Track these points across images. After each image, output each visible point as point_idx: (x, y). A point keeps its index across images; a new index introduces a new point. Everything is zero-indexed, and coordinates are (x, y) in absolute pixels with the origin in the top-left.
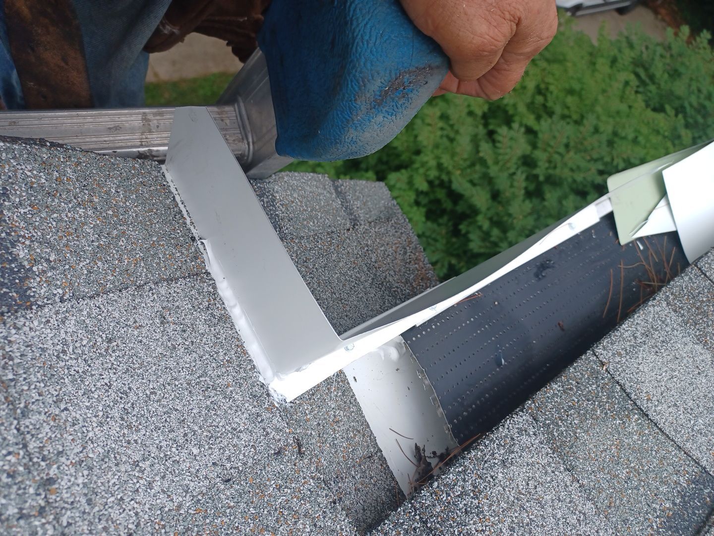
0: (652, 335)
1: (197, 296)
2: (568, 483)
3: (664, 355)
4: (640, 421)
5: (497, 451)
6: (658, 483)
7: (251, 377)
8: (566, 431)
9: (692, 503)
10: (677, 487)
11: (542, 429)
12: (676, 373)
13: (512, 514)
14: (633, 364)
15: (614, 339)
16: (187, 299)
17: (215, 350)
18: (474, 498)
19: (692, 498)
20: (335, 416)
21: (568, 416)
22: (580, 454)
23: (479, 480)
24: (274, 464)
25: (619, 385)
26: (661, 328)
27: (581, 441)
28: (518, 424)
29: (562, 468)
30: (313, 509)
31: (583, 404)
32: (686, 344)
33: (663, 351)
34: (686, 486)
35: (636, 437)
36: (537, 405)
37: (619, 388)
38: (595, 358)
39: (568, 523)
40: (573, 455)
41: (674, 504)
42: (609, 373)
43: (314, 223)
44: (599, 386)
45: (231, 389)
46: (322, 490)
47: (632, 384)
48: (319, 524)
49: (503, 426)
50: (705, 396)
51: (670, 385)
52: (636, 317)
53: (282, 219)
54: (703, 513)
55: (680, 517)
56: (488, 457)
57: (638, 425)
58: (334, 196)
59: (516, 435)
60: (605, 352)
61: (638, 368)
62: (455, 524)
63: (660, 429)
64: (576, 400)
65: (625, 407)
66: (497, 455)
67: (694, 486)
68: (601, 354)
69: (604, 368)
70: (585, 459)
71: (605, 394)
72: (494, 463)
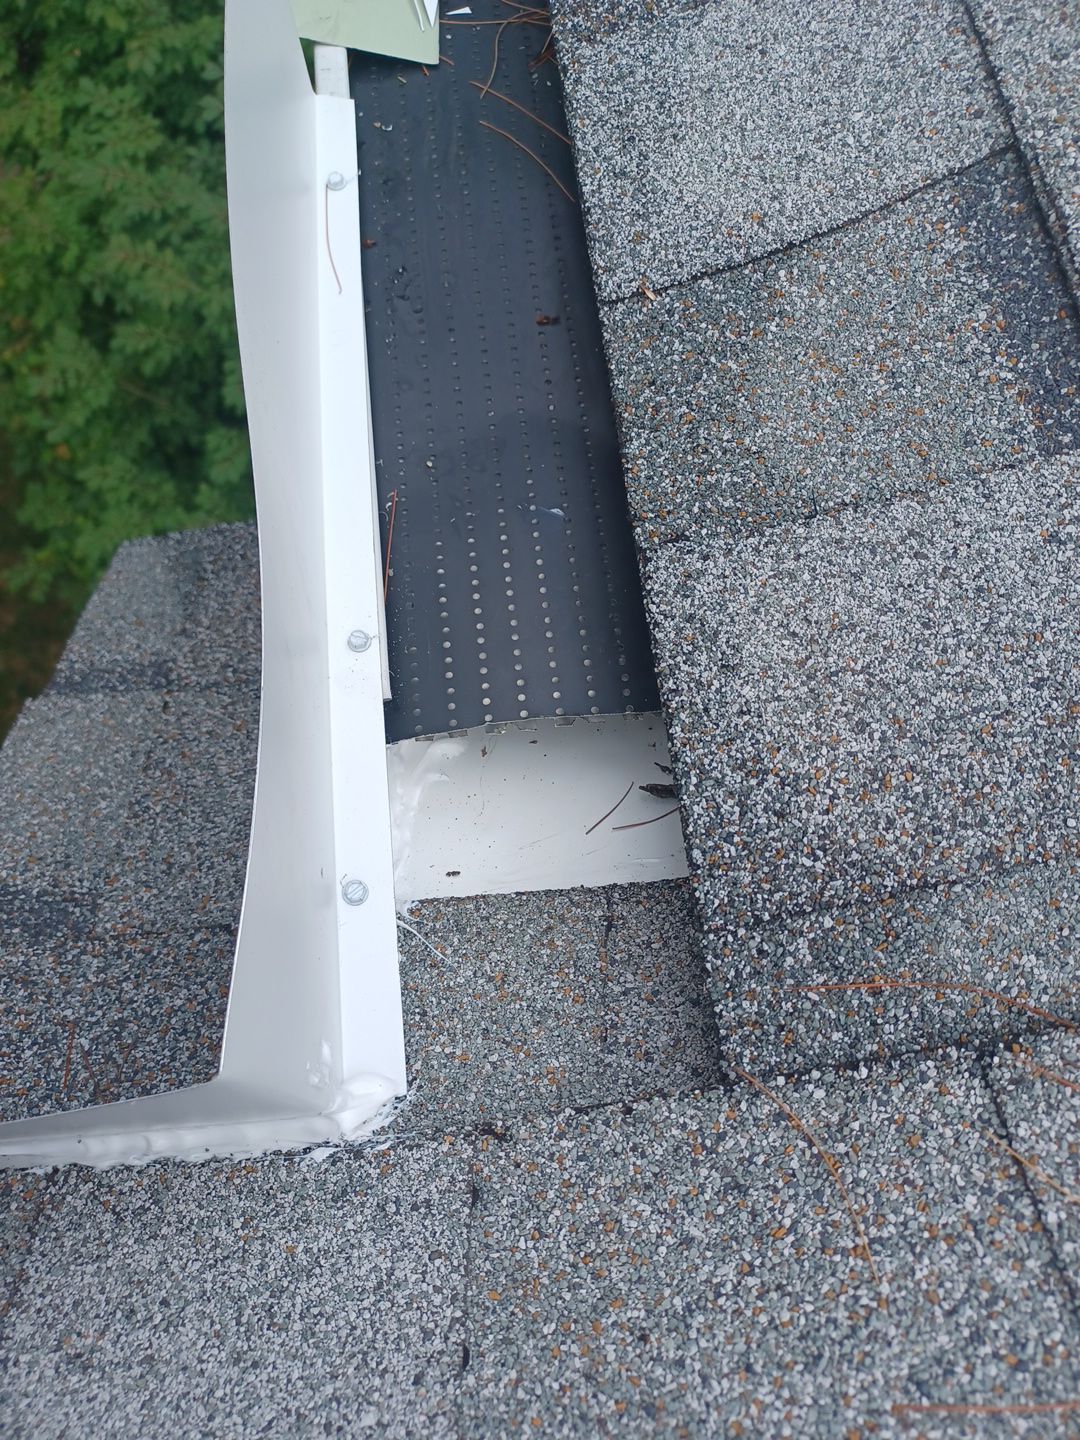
0: (634, 125)
1: (81, 1237)
2: (837, 534)
3: (689, 121)
4: (795, 271)
5: (696, 671)
6: (931, 310)
7: (305, 1179)
8: (733, 472)
9: (1004, 252)
10: (958, 268)
11: (704, 531)
12: (739, 112)
13: (834, 709)
14: (674, 215)
15: (602, 232)
16: (72, 1267)
17: (208, 1247)
18: (764, 780)
19: (994, 246)
20: (490, 979)
21: (706, 451)
22: (794, 466)
23: (734, 748)
24: (492, 1219)
25: (701, 278)
26: (632, 91)
27: (771, 446)
28: (668, 586)
29: (801, 531)
30: (615, 1174)
31: (700, 395)
32: (691, 46)
33: (679, 118)
34: (965, 243)
35: (823, 302)
36: (651, 515)
37: (707, 281)
38: (621, 307)
39: (910, 586)
40: (787, 485)
41: (986, 297)
42: (666, 289)
43: (104, 797)
44: (682, 333)
45: (301, 1248)
46: (593, 1128)
47: (712, 242)
48: (649, 1178)
49: (657, 624)
50: (814, 70)
51: (754, 148)
52: (580, 144)
53: (55, 886)
54: (1034, 236)
55: (1017, 301)
56: (698, 700)
57: (800, 282)
58: (79, 707)
59: (687, 607)
60: (619, 272)
61: (687, 207)
62: (792, 856)
63: (832, 230)
64: (684, 409)
65: (754, 290)
66: (705, 675)
67: (975, 223)
68: (619, 286)
69: (651, 296)
70: (809, 460)
71: (704, 325)
72: (718, 691)
